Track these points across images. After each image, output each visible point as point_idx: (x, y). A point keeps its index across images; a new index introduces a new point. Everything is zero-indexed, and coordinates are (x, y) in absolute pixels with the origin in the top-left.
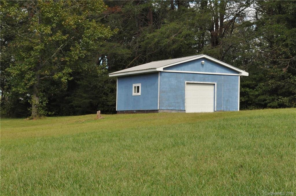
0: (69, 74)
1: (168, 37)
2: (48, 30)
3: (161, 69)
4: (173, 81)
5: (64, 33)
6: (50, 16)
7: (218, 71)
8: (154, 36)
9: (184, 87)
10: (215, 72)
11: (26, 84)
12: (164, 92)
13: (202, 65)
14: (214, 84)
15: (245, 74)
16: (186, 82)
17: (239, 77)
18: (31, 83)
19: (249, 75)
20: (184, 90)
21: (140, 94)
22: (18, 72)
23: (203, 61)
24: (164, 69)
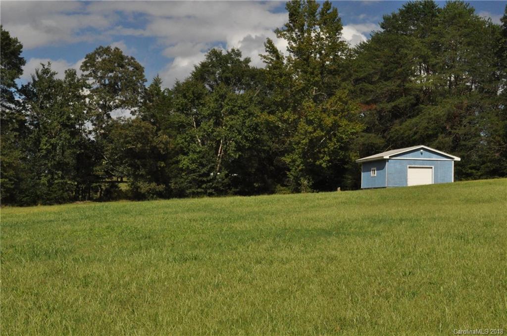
0: (328, 160)
1: (410, 130)
2: (310, 129)
3: (387, 157)
4: (398, 166)
5: (322, 130)
6: (311, 119)
7: (435, 158)
8: (401, 129)
9: (407, 170)
10: (432, 158)
11: (296, 169)
12: (391, 174)
13: (422, 153)
14: (432, 168)
15: (458, 159)
16: (408, 166)
17: (453, 162)
18: (300, 168)
19: (461, 160)
20: (407, 172)
21: (375, 175)
22: (290, 160)
23: (422, 150)
24: (390, 157)
